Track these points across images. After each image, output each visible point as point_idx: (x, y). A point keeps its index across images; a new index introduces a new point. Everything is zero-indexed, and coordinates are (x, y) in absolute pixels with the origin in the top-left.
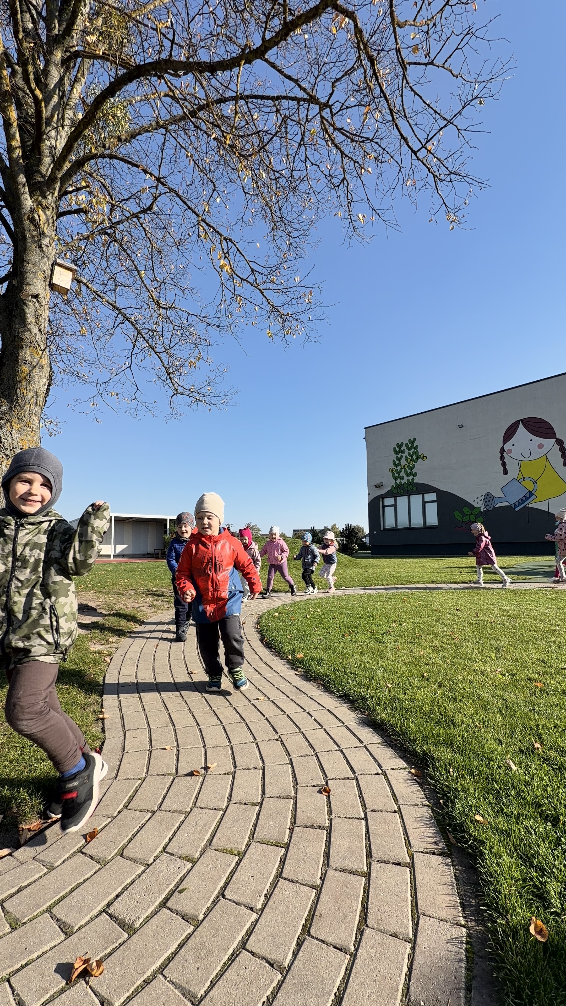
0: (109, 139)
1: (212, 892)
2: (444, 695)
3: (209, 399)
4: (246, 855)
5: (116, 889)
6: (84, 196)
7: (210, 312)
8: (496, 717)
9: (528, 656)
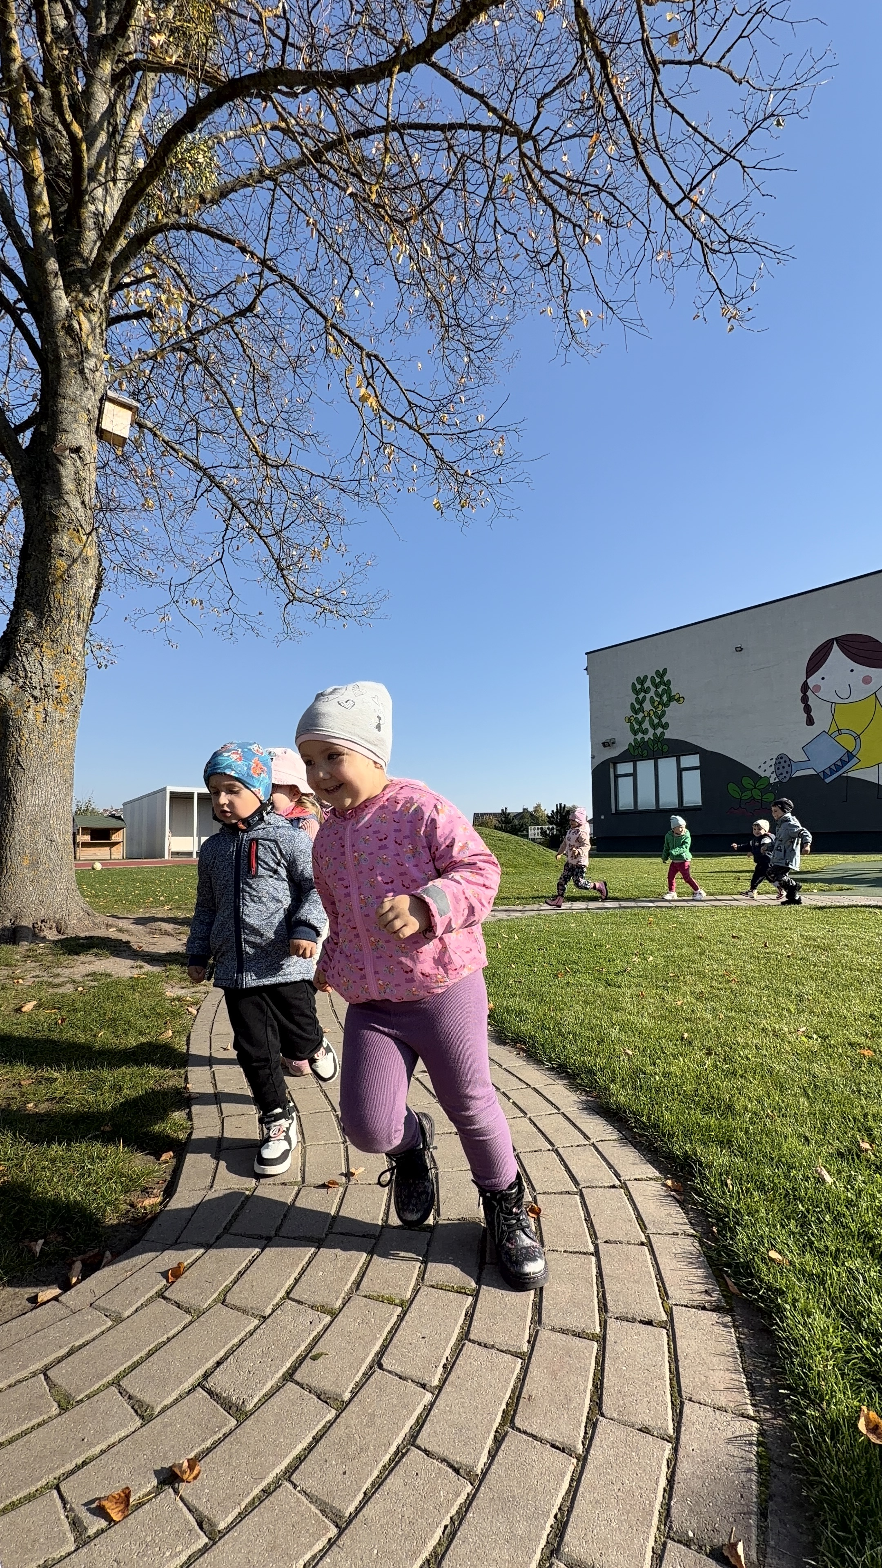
0: (186, 199)
1: (363, 1360)
2: (716, 1066)
3: (343, 609)
4: (413, 1306)
5: (216, 1353)
6: (148, 291)
7: (345, 471)
8: (799, 1102)
9: (848, 1009)
